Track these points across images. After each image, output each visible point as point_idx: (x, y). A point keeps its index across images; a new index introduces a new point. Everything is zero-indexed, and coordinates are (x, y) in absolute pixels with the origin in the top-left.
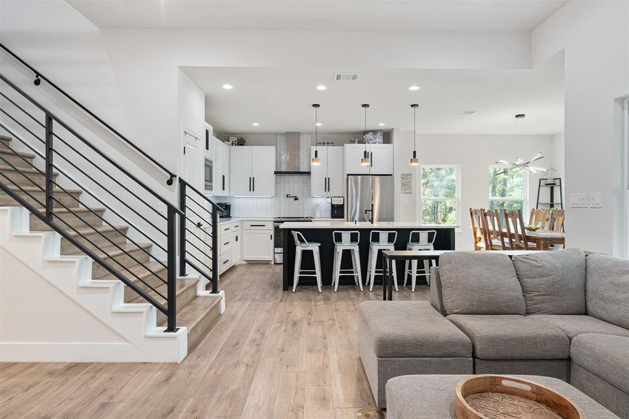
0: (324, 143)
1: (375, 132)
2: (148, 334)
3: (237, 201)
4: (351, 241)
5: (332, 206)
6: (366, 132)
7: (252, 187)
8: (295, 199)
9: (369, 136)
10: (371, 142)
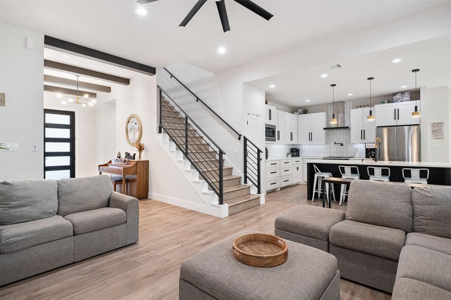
0: (361, 106)
1: (402, 93)
2: (213, 203)
3: (303, 147)
4: (352, 173)
5: (367, 149)
6: (394, 94)
7: (311, 138)
8: (341, 145)
9: (398, 96)
10: (399, 101)
